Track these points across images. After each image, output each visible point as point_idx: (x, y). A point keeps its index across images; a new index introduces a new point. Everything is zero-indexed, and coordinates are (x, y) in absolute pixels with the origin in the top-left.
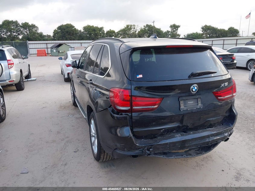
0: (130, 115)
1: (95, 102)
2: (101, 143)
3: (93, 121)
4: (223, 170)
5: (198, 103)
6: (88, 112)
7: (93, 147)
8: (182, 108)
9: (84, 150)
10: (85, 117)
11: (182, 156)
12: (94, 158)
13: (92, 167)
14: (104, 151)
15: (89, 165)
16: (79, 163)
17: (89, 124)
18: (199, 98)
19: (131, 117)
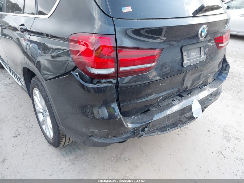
0: (114, 81)
1: (36, 62)
2: (61, 127)
3: (36, 92)
4: (209, 131)
5: (201, 54)
6: (25, 79)
7: (44, 127)
8: (185, 64)
9: (28, 132)
10: (20, 85)
11: (177, 126)
12: (50, 143)
13: (47, 157)
14: (65, 135)
15: (42, 155)
16: (25, 155)
17: (31, 95)
18: (202, 47)
19: (117, 85)
